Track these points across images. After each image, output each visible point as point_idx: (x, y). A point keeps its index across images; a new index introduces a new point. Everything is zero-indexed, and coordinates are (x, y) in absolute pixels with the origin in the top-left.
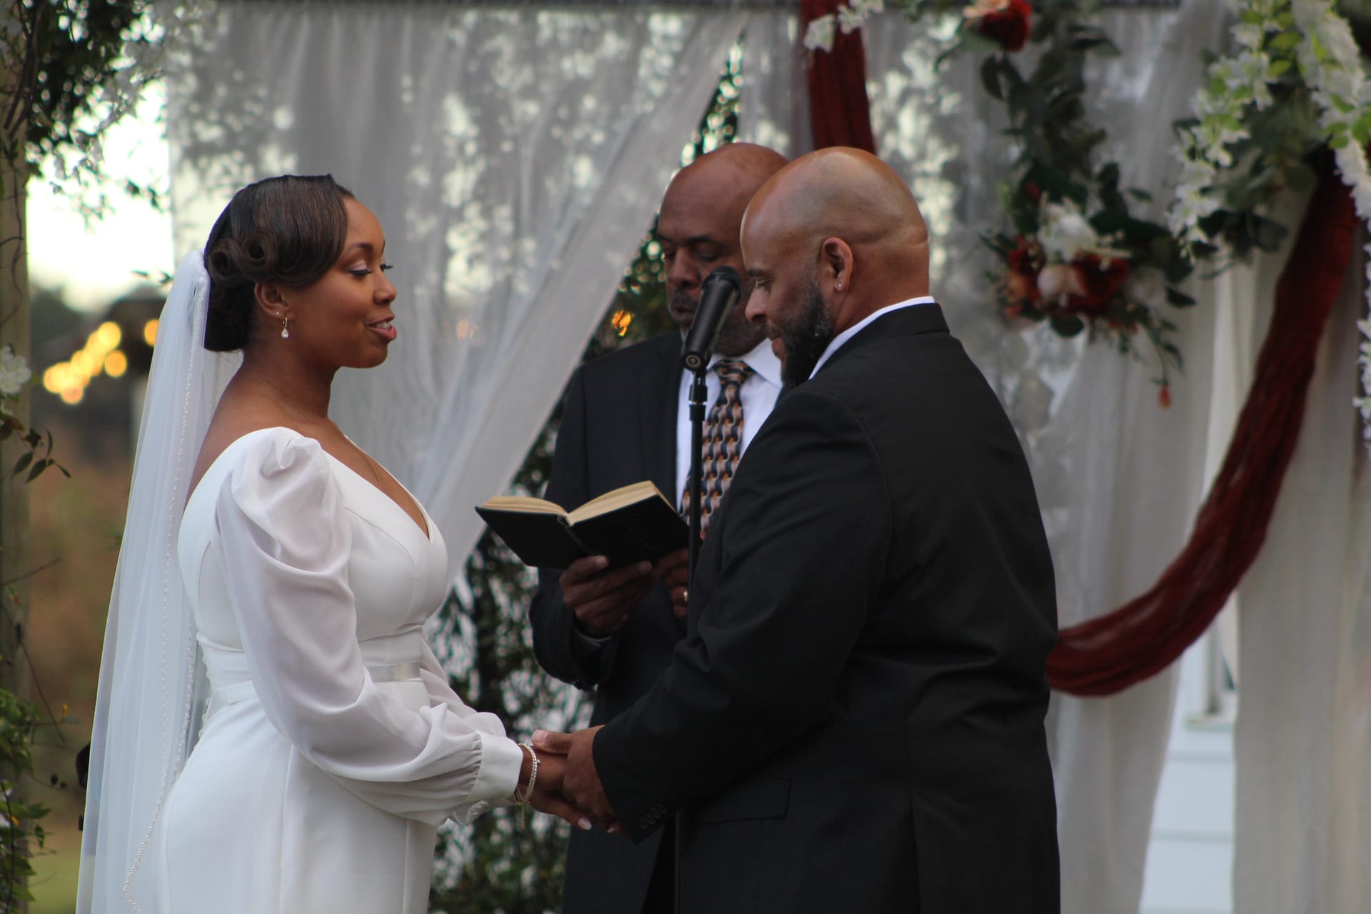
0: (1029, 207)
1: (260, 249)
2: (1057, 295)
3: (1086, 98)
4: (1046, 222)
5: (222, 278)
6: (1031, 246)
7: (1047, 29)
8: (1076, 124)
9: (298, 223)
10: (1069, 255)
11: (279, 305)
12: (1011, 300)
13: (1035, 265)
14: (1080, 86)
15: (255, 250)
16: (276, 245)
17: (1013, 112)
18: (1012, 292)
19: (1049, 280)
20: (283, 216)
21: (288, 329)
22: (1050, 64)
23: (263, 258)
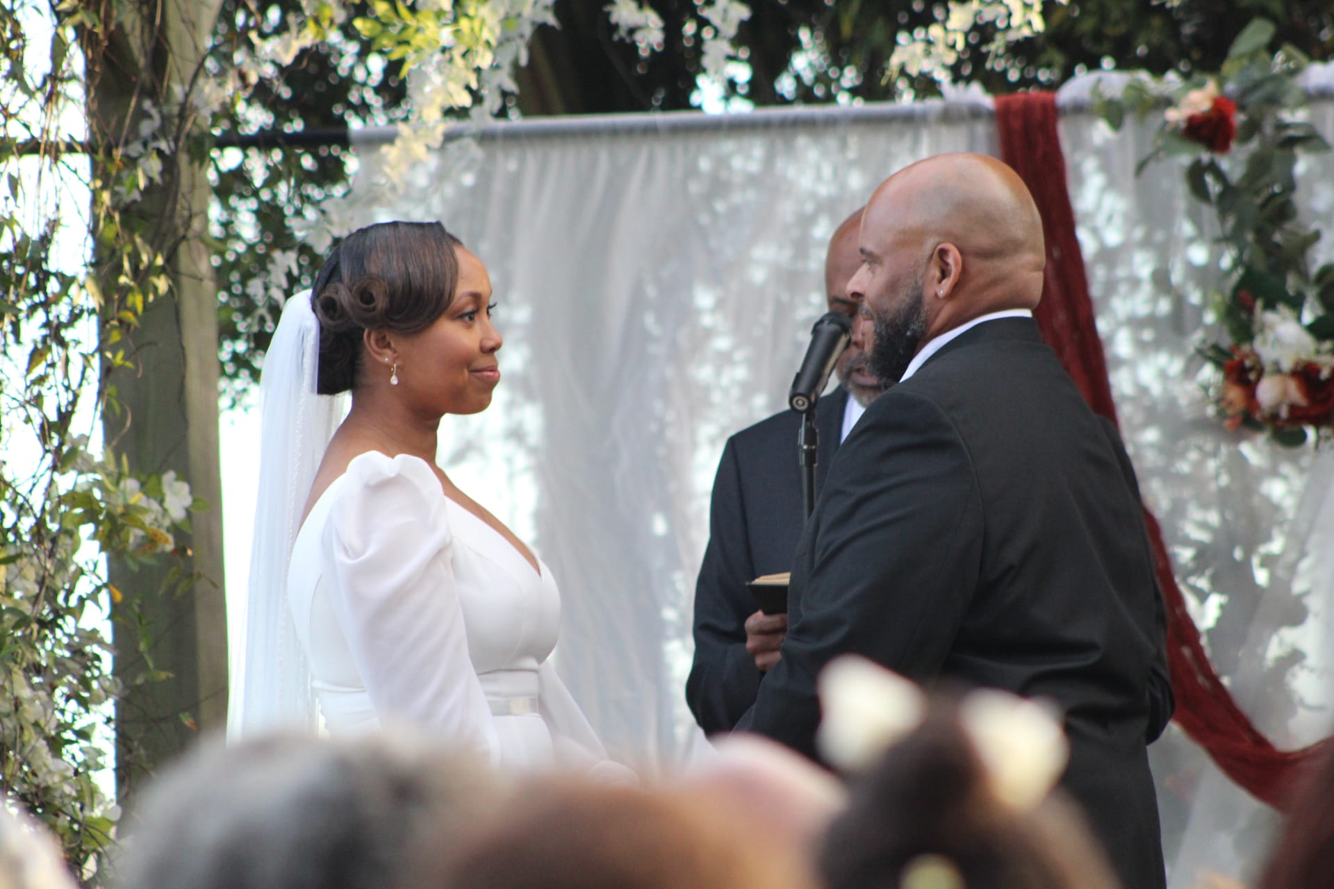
0: (1244, 316)
1: (371, 295)
2: (1277, 406)
3: (1299, 198)
4: (1262, 330)
5: (330, 322)
6: (1247, 356)
7: (1253, 128)
8: (1289, 226)
9: (410, 270)
10: (1287, 365)
11: (388, 351)
12: (1230, 411)
13: (1252, 376)
14: (1291, 186)
15: (365, 296)
16: (388, 291)
17: (1223, 214)
18: (1230, 404)
19: (1268, 392)
20: (395, 263)
21: (397, 375)
22: (1259, 166)
23: (373, 305)
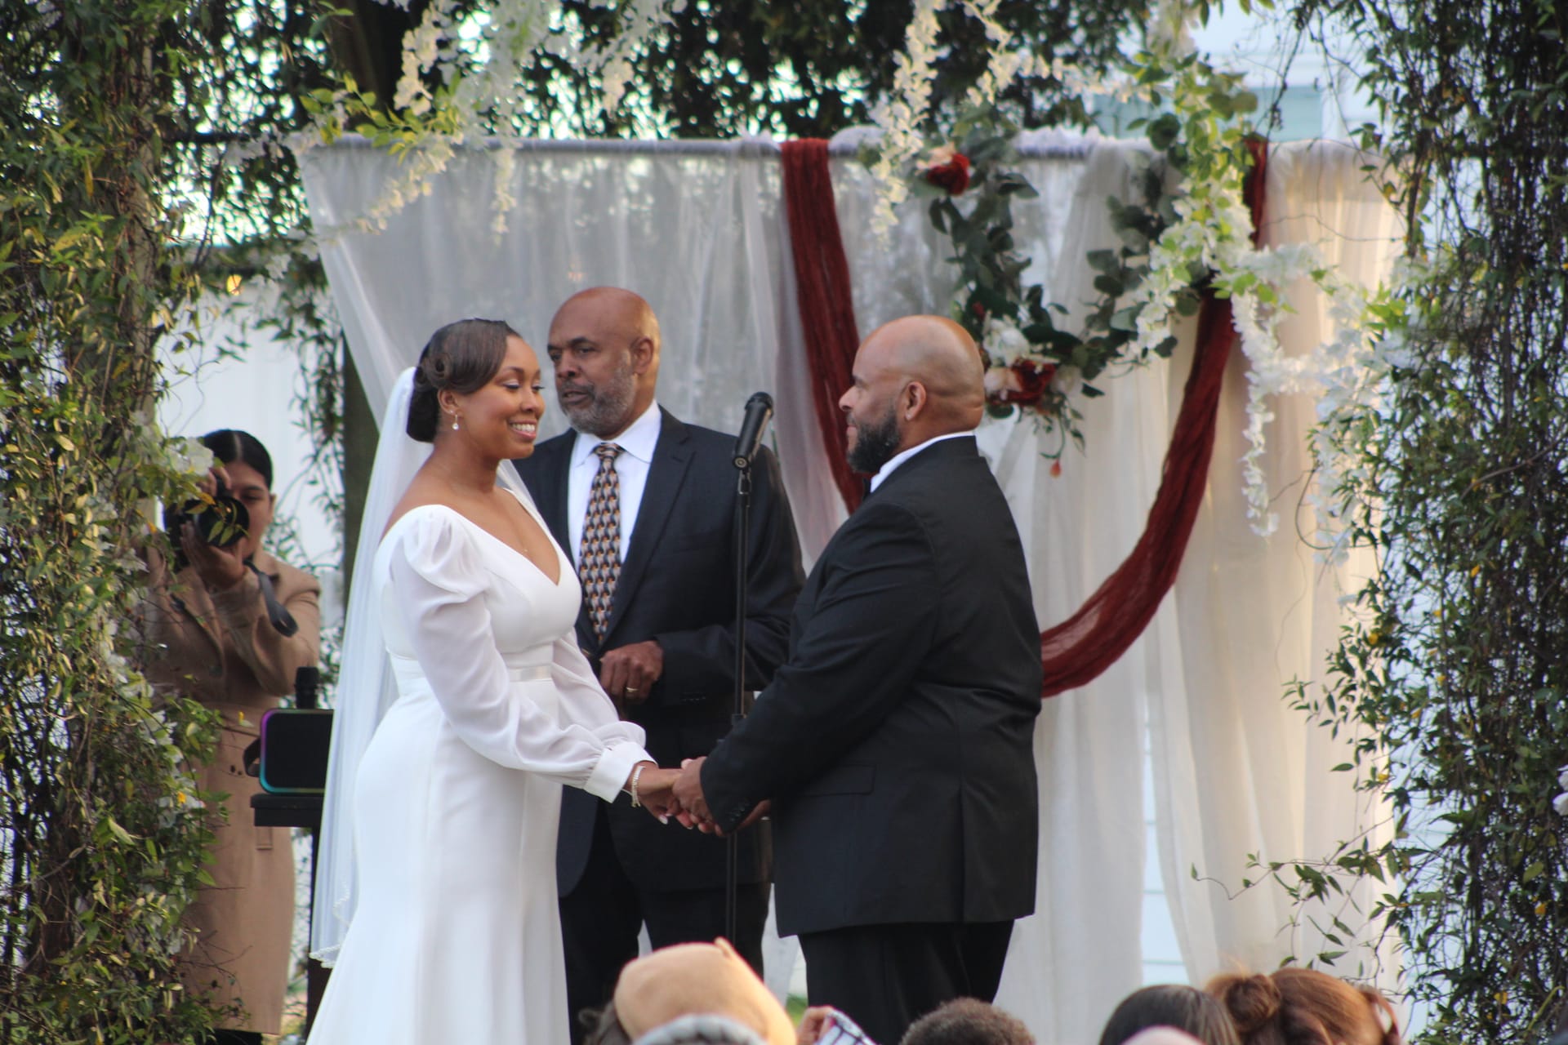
0: (977, 321)
1: (443, 365)
2: (999, 392)
4: (990, 333)
7: (980, 178)
8: (1007, 253)
10: (1010, 360)
11: (452, 406)
14: (1008, 223)
15: (439, 366)
16: (452, 362)
17: (957, 241)
19: (993, 381)
20: (461, 343)
21: (458, 424)
23: (443, 371)
